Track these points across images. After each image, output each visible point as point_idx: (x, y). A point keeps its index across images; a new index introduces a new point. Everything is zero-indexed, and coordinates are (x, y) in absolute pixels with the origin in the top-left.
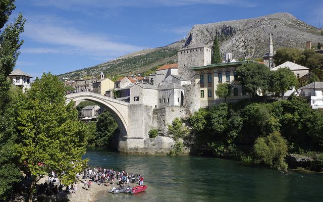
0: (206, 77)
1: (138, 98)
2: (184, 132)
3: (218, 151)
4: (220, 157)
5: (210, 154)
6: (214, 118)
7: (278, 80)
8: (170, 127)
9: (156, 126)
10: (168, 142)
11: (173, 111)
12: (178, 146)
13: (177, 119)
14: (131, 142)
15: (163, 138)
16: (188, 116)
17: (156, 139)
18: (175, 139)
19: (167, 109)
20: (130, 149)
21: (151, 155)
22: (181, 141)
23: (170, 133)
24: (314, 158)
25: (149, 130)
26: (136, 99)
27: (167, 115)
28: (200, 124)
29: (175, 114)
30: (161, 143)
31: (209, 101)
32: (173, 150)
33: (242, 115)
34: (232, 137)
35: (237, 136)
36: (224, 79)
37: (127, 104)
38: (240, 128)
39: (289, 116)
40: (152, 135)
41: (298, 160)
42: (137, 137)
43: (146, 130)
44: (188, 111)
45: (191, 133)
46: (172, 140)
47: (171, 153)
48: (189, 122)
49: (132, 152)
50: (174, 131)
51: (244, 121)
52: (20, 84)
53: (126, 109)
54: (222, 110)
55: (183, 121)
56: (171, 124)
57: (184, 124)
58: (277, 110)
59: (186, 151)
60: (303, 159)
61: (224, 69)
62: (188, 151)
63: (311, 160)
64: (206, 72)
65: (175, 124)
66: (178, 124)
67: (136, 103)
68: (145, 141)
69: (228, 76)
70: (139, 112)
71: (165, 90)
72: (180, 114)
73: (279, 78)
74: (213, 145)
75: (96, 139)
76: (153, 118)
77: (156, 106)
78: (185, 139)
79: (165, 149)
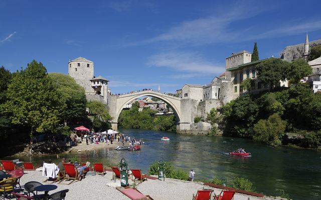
0: (238, 75)
1: (187, 94)
2: (218, 119)
3: (241, 132)
4: (242, 137)
5: (236, 135)
6: (237, 107)
7: (290, 70)
8: (208, 115)
9: (199, 114)
10: (207, 125)
11: (211, 103)
12: (214, 130)
13: (214, 109)
14: (182, 126)
15: (203, 123)
16: (221, 106)
17: (198, 123)
18: (212, 124)
19: (206, 102)
20: (182, 131)
21: (194, 135)
22: (217, 125)
23: (208, 119)
24: (305, 136)
25: (194, 117)
26: (186, 95)
27: (206, 106)
28: (228, 112)
29: (213, 105)
30: (202, 126)
31: (240, 94)
32: (210, 132)
33: (259, 103)
34: (250, 121)
35: (254, 121)
36: (251, 75)
37: (180, 99)
38: (257, 114)
39: (292, 100)
40: (196, 121)
41: (290, 138)
42: (186, 122)
43: (192, 117)
44: (222, 103)
45: (224, 120)
46: (209, 125)
47: (208, 134)
48: (221, 110)
49: (183, 133)
50: (211, 118)
51: (260, 108)
52: (99, 85)
53: (179, 102)
54: (245, 100)
55: (218, 110)
56: (209, 113)
57: (219, 113)
58: (284, 97)
59: (220, 133)
60: (294, 137)
61: (251, 68)
62: (222, 132)
63: (302, 137)
64: (239, 71)
65: (212, 113)
66: (215, 113)
67: (186, 98)
68: (191, 125)
69: (253, 73)
70: (187, 104)
71: (207, 88)
72: (216, 105)
73: (290, 69)
74: (236, 127)
75: (172, 126)
76: (198, 109)
77: (201, 100)
78: (219, 124)
79: (205, 131)
